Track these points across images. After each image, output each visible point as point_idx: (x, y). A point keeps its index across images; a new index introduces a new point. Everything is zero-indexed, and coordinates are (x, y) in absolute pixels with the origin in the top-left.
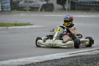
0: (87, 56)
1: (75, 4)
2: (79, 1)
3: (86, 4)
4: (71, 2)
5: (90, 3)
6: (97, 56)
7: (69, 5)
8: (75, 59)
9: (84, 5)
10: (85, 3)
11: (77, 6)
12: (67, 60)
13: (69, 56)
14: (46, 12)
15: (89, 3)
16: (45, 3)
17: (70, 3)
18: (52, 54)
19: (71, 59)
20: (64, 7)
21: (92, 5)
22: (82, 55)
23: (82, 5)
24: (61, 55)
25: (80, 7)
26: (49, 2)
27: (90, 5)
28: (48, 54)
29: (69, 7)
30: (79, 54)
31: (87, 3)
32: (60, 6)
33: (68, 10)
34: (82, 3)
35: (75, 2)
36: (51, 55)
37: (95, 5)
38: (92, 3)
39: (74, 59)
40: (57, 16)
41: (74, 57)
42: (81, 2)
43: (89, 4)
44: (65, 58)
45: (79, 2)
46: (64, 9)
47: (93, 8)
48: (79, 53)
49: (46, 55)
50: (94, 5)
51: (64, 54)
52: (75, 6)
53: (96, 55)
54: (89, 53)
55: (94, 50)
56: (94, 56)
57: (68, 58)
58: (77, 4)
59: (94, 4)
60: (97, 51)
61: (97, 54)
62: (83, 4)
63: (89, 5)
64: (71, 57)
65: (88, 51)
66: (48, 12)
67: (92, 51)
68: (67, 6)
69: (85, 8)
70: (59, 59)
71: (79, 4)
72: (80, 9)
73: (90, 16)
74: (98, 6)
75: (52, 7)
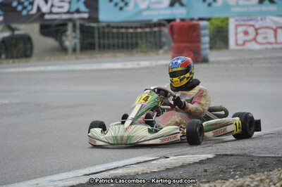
1: (93, 33)
2: (104, 24)
3: (123, 30)
4: (82, 26)
5: (136, 28)
6: (164, 175)
7: (75, 37)
9: (118, 33)
10: (122, 28)
11: (99, 38)
13: (85, 180)
14: (11, 61)
15: (131, 28)
16: (7, 34)
17: (78, 31)
18: (35, 178)
20: (61, 43)
21: (141, 33)
23: (113, 33)
24: (61, 178)
25: (106, 42)
26: (17, 33)
27: (136, 33)
28: (25, 180)
29: (77, 41)
30: (112, 172)
31: (127, 28)
32: (51, 42)
33: (74, 50)
34: (113, 27)
35: (93, 28)
36: (34, 182)
37: (150, 33)
38: (141, 27)
40: (42, 68)
42: (108, 26)
43: (131, 30)
45: (103, 27)
46: (63, 49)
47: (144, 40)
48: (111, 169)
49: (18, 182)
50: (146, 33)
51: (71, 176)
52: (94, 38)
53: (159, 172)
54: (142, 168)
55: (153, 160)
56: (155, 174)
57: (82, 186)
58: (99, 34)
59: (148, 30)
60: (163, 160)
61: (161, 169)
62: (115, 30)
63: (131, 33)
65: (138, 163)
66: (16, 60)
67: (150, 161)
68: (71, 39)
69: (121, 41)
71: (104, 33)
72: (109, 45)
73: (138, 64)
74: (157, 34)
75: (29, 46)
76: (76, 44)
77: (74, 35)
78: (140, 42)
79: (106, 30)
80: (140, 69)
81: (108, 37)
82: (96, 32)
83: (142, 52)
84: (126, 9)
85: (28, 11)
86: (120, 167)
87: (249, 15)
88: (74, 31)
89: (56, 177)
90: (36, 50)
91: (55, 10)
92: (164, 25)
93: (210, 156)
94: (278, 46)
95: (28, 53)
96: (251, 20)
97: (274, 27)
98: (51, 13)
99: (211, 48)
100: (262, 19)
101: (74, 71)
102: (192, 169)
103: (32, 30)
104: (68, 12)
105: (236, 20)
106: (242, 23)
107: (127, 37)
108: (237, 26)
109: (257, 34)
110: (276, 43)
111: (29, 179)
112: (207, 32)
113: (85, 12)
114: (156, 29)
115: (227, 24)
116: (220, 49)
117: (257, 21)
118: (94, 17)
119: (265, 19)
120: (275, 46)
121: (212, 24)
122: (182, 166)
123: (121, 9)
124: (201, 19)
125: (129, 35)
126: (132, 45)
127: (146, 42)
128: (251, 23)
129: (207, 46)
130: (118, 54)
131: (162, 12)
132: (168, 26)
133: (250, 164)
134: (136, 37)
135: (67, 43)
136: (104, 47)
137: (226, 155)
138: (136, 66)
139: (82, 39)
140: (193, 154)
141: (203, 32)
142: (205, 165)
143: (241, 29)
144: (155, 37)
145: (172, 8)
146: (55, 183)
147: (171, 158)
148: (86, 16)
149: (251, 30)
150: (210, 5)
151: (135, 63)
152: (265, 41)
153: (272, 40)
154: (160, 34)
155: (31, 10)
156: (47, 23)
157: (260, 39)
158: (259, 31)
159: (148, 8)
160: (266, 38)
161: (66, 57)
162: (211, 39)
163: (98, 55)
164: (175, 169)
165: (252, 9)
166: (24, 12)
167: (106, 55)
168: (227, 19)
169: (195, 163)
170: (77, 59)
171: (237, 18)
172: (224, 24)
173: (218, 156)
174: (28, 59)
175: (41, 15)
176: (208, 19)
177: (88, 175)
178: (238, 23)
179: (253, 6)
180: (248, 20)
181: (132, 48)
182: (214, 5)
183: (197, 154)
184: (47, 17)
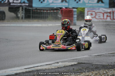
0: (46, 70)
2: (34, 8)
3: (42, 11)
4: (26, 9)
5: (47, 10)
6: (57, 70)
7: (23, 13)
8: (32, 74)
10: (42, 10)
11: (32, 14)
12: (22, 75)
13: (24, 71)
15: (45, 10)
17: (24, 11)
18: (5, 69)
19: (27, 74)
20: (17, 15)
21: (49, 12)
22: (40, 70)
23: (38, 12)
24: (15, 70)
25: (35, 15)
27: (47, 12)
29: (23, 14)
30: (36, 68)
31: (44, 10)
32: (13, 14)
33: (22, 18)
34: (38, 10)
35: (30, 9)
36: (4, 71)
38: (49, 10)
39: (30, 74)
40: (9, 25)
41: (30, 72)
42: (36, 9)
43: (45, 11)
44: (20, 73)
46: (18, 18)
50: (51, 12)
51: (19, 69)
52: (30, 13)
53: (55, 69)
54: (48, 67)
55: (53, 64)
56: (53, 70)
57: (23, 73)
58: (32, 12)
59: (52, 11)
60: (56, 64)
61: (56, 67)
62: (39, 11)
63: (45, 12)
64: (26, 72)
65: (46, 65)
67: (51, 64)
68: (21, 14)
69: (41, 15)
70: (13, 75)
71: (34, 12)
72: (36, 17)
73: (48, 25)
74: (56, 13)
75: (4, 16)
76: (23, 16)
77: (22, 12)
78: (49, 16)
79: (35, 11)
80: (48, 27)
81: (36, 14)
82: (31, 11)
83: (49, 20)
84: (44, 2)
85: (4, 2)
86: (39, 66)
87: (93, 7)
88: (22, 10)
89: (13, 69)
90: (6, 17)
91: (15, 2)
92: (59, 10)
93: (76, 63)
94: (104, 20)
95: (3, 18)
96: (94, 9)
97: (103, 12)
98: (13, 3)
99: (77, 20)
100: (98, 9)
101: (21, 27)
102: (68, 68)
103: (6, 9)
104: (20, 3)
105: (88, 9)
106: (90, 10)
107: (44, 14)
108: (88, 11)
109: (96, 15)
110: (104, 19)
111: (2, 69)
112: (76, 13)
113: (27, 3)
114: (55, 11)
115: (84, 10)
116: (81, 20)
117: (96, 10)
118: (30, 5)
119: (100, 9)
120: (103, 20)
121: (78, 10)
122: (64, 67)
123: (42, 2)
124: (74, 8)
125: (45, 13)
126: (45, 17)
127: (51, 16)
128: (94, 10)
129: (76, 19)
130: (40, 21)
131: (58, 4)
132: (60, 10)
133: (91, 67)
134: (47, 14)
135: (19, 15)
136: (34, 18)
137: (82, 63)
138: (47, 26)
139: (25, 14)
140: (69, 62)
141: (74, 13)
142: (74, 67)
143: (89, 13)
144: (55, 14)
145: (62, 3)
146: (13, 71)
147: (60, 63)
148: (27, 4)
149: (94, 13)
150: (77, 2)
151: (47, 24)
152: (99, 18)
153: (102, 18)
154: (57, 13)
155: (5, 1)
156: (12, 7)
157: (97, 17)
158: (97, 14)
159: (53, 3)
160: (99, 17)
161: (19, 21)
162: (78, 16)
163: (32, 21)
164: (61, 68)
165: (94, 5)
166: (3, 2)
167: (35, 21)
168: (84, 8)
169: (69, 66)
170: (23, 22)
171: (88, 8)
172: (83, 10)
173: (79, 63)
174: (3, 21)
175: (9, 3)
176: (77, 8)
177: (26, 69)
178: (88, 10)
179: (95, 4)
180: (92, 9)
181: (45, 18)
182: (79, 2)
183: (70, 62)
184: (12, 4)
